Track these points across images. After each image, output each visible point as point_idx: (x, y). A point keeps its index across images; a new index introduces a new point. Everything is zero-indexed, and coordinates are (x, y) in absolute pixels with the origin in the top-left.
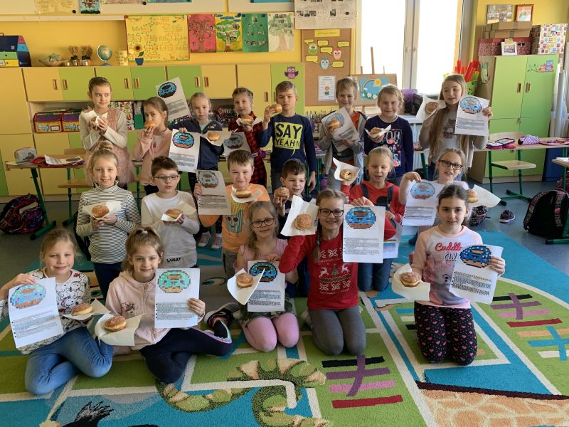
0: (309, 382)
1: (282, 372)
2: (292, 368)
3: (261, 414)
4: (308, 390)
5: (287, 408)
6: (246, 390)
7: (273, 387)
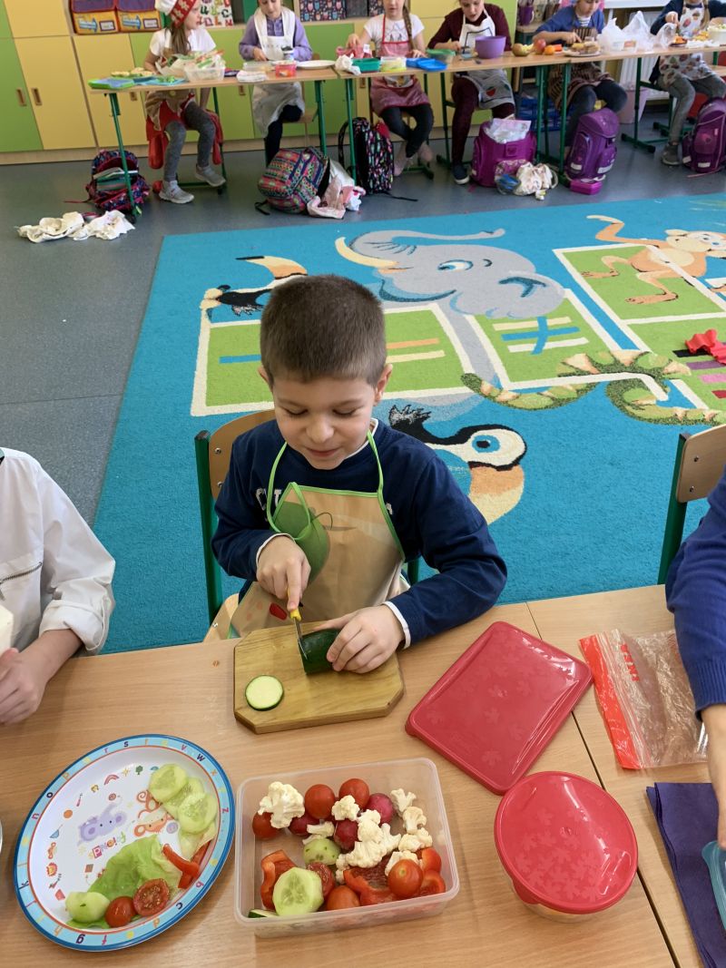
0: (669, 373)
1: (627, 365)
2: (636, 359)
3: (628, 408)
4: (672, 381)
5: (658, 402)
6: (591, 386)
7: (625, 381)
